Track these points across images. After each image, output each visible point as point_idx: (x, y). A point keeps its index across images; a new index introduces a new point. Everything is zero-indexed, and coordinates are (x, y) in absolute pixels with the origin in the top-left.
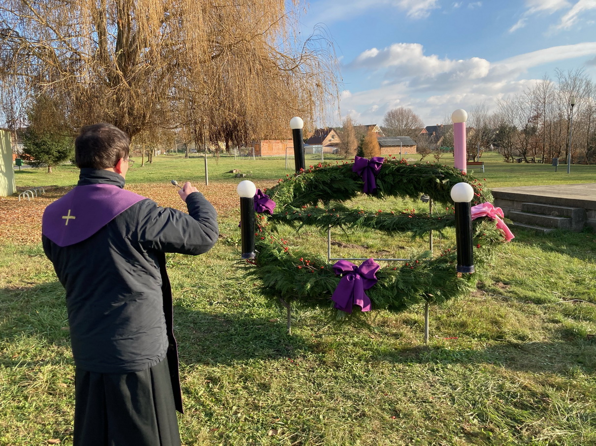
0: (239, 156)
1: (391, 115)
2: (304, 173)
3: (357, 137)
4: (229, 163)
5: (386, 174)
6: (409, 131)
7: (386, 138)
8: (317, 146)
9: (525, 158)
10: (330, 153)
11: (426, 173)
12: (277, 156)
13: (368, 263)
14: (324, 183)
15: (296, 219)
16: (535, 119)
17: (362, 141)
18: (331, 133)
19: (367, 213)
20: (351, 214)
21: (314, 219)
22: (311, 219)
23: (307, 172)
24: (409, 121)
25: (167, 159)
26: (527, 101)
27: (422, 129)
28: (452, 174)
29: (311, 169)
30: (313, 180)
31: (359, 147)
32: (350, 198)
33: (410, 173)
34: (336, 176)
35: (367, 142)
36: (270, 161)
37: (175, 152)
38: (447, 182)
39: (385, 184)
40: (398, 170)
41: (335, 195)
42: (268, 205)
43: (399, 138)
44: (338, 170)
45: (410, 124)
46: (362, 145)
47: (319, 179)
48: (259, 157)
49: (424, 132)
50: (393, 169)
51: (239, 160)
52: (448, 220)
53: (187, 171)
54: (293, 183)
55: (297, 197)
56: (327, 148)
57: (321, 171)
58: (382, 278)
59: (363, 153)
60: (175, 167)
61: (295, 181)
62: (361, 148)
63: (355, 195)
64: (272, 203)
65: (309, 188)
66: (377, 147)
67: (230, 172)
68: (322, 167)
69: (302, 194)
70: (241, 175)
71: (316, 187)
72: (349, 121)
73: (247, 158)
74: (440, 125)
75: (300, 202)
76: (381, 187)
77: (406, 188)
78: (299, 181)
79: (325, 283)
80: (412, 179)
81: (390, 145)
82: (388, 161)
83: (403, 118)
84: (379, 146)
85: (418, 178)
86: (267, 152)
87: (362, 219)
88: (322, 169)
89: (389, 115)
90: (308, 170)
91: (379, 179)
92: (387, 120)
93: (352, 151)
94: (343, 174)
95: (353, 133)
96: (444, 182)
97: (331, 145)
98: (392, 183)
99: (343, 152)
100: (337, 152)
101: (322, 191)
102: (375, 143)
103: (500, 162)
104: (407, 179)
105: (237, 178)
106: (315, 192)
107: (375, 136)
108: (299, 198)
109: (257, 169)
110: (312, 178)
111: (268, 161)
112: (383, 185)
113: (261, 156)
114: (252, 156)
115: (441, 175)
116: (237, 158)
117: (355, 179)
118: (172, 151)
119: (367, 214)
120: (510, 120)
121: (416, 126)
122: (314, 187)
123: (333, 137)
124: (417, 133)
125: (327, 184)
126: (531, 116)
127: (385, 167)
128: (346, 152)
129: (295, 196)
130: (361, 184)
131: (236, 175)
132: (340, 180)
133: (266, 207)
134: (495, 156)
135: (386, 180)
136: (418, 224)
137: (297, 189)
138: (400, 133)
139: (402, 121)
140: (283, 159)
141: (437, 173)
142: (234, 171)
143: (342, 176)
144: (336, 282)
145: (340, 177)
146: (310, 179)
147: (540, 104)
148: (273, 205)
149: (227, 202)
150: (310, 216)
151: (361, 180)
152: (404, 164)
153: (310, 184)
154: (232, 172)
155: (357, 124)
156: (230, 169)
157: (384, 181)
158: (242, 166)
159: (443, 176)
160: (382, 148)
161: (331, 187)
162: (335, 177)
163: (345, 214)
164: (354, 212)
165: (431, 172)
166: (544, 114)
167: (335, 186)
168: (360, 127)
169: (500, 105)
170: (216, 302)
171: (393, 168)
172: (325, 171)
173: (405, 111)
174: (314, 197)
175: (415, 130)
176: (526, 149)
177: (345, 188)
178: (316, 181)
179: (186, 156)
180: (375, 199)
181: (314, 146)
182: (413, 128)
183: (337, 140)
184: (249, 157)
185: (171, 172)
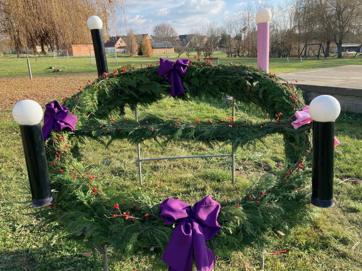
0: (57, 56)
1: (157, 28)
2: (107, 78)
3: (137, 42)
4: (50, 61)
5: (191, 77)
6: (169, 38)
7: (155, 43)
8: (110, 48)
9: (239, 54)
10: (120, 53)
11: (231, 74)
12: (85, 55)
13: (206, 204)
14: (130, 87)
15: (103, 134)
16: (244, 30)
17: (141, 45)
18: (119, 39)
19: (183, 123)
20: (167, 125)
21: (125, 134)
22: (121, 133)
23: (111, 76)
24: (169, 32)
25: (3, 59)
26: (239, 19)
27: (177, 37)
28: (260, 76)
29: (114, 73)
30: (118, 84)
31: (139, 48)
32: (155, 101)
33: (215, 75)
34: (143, 80)
35: (144, 45)
36: (80, 59)
37: (9, 54)
38: (257, 84)
39: (191, 86)
40: (203, 72)
41: (142, 99)
42: (67, 120)
43: (163, 43)
44: (144, 74)
45: (169, 34)
46: (141, 47)
47: (124, 84)
48: (72, 56)
49: (178, 39)
50: (199, 72)
51: (58, 59)
52: (269, 128)
53: (17, 68)
54: (96, 90)
55: (103, 105)
56: (118, 49)
57: (126, 75)
58: (225, 221)
59: (142, 53)
60: (8, 65)
61: (99, 87)
62: (140, 49)
63: (160, 98)
64: (73, 118)
65: (115, 94)
66: (151, 48)
67: (50, 68)
68: (127, 71)
69: (108, 100)
70: (58, 71)
71: (122, 92)
72: (131, 31)
73: (63, 57)
74: (187, 34)
75: (106, 109)
76: (188, 90)
77: (211, 89)
78: (103, 87)
79: (152, 236)
80: (218, 81)
81: (158, 47)
82: (193, 63)
83: (165, 30)
84: (152, 48)
85: (224, 80)
86: (77, 53)
87: (180, 132)
88: (127, 73)
89: (156, 27)
90: (111, 74)
91: (185, 81)
92: (155, 31)
93: (135, 51)
94: (149, 77)
95: (134, 40)
96: (255, 84)
97: (120, 48)
98: (198, 85)
99: (129, 52)
100: (125, 52)
101: (128, 96)
102: (149, 46)
103: (224, 57)
104: (212, 82)
105: (55, 73)
106: (120, 97)
107: (149, 42)
108: (105, 105)
109: (70, 65)
110: (116, 83)
111: (78, 59)
112: (189, 88)
113: (73, 55)
114: (67, 55)
115: (249, 77)
116: (56, 57)
117: (161, 82)
118: (7, 54)
119: (184, 125)
120: (230, 31)
121: (173, 35)
122: (119, 92)
123: (121, 42)
124: (174, 39)
125: (133, 88)
126: (242, 28)
127: (191, 69)
128: (131, 52)
129: (100, 103)
130: (168, 88)
131: (54, 70)
132: (146, 84)
133: (66, 124)
134: (220, 54)
135: (192, 82)
136: (238, 133)
137: (102, 95)
138: (164, 39)
139: (164, 31)
140: (89, 57)
141: (245, 74)
142: (53, 68)
143: (148, 80)
144: (167, 233)
145: (146, 81)
146: (115, 84)
147: (246, 21)
148: (74, 120)
149: (46, 93)
150: (120, 130)
151: (167, 83)
152: (208, 65)
153: (115, 90)
154: (51, 68)
155: (136, 34)
156: (50, 66)
157: (190, 84)
158: (59, 63)
159: (252, 78)
160: (153, 49)
161: (137, 92)
162: (141, 81)
163: (159, 127)
164: (169, 124)
165: (238, 74)
166: (248, 27)
167: (142, 90)
168: (138, 35)
169: (224, 22)
170: (20, 226)
171: (198, 70)
172: (130, 74)
173: (166, 25)
174: (120, 102)
175: (173, 37)
176: (239, 49)
177: (152, 92)
178: (122, 86)
179: (18, 57)
180: (181, 101)
181: (109, 48)
182: (171, 36)
183: (124, 44)
184: (65, 57)
185: (4, 70)
